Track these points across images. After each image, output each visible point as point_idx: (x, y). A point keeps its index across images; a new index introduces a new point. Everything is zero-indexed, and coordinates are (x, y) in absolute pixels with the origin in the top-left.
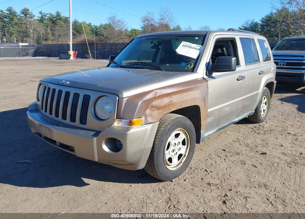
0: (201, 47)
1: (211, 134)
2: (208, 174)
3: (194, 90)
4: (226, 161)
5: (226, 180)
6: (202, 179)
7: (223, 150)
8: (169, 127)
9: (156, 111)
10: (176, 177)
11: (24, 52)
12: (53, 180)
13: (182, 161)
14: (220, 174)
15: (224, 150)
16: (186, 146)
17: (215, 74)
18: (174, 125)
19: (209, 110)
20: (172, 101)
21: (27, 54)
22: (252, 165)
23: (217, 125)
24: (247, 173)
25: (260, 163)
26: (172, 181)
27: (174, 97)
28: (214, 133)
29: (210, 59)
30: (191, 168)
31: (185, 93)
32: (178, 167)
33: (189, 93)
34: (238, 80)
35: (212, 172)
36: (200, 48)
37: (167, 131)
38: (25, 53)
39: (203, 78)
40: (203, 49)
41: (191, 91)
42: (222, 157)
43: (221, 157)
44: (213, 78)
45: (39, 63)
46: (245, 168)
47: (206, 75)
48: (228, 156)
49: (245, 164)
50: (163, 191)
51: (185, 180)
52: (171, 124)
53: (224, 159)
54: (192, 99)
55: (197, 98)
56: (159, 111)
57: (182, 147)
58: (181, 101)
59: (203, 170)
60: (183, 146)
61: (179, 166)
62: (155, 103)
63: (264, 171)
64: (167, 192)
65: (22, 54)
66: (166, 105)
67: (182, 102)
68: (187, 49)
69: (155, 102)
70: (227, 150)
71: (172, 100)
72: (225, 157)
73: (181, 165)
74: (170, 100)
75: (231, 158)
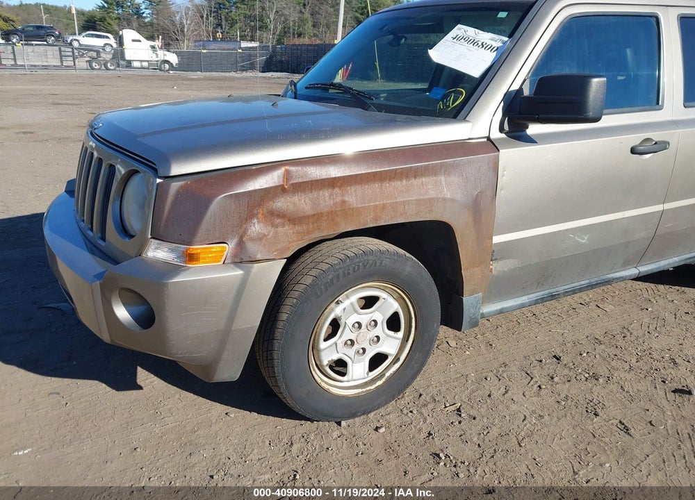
0: (504, 43)
1: (512, 306)
2: (460, 422)
3: (435, 175)
4: (543, 392)
5: (498, 455)
6: (430, 434)
7: (555, 357)
8: (330, 277)
9: (287, 227)
10: (353, 415)
11: (246, 62)
12: (74, 363)
13: (384, 374)
14: (495, 432)
15: (558, 359)
16: (400, 334)
17: (533, 129)
18: (351, 271)
19: (497, 239)
20: (344, 202)
21: (252, 67)
22: (620, 422)
23: (540, 284)
24: (582, 446)
25: (650, 422)
26: (339, 424)
27: (355, 191)
28: (522, 306)
29: (525, 80)
30: (421, 395)
31: (401, 180)
32: (368, 388)
33: (416, 182)
34: (633, 151)
35: (474, 419)
36: (500, 44)
37: (323, 287)
38: (247, 64)
39: (488, 138)
40: (508, 48)
41: (422, 175)
42: (534, 380)
43: (532, 378)
44: (530, 140)
45: (264, 85)
46: (591, 428)
47: (501, 129)
48: (556, 379)
49: (596, 415)
50: (295, 447)
51: (377, 429)
52: (341, 268)
53: (539, 387)
54: (418, 202)
55: (444, 199)
56: (298, 228)
57: (388, 335)
58: (376, 205)
59: (453, 408)
60: (391, 333)
61: (373, 387)
62: (281, 203)
63: (647, 450)
64: (305, 453)
65: (242, 66)
66: (322, 214)
67: (384, 207)
68: (463, 47)
69: (282, 199)
70: (565, 360)
71: (346, 199)
72: (545, 380)
73: (379, 383)
74: (339, 199)
75: (564, 389)
